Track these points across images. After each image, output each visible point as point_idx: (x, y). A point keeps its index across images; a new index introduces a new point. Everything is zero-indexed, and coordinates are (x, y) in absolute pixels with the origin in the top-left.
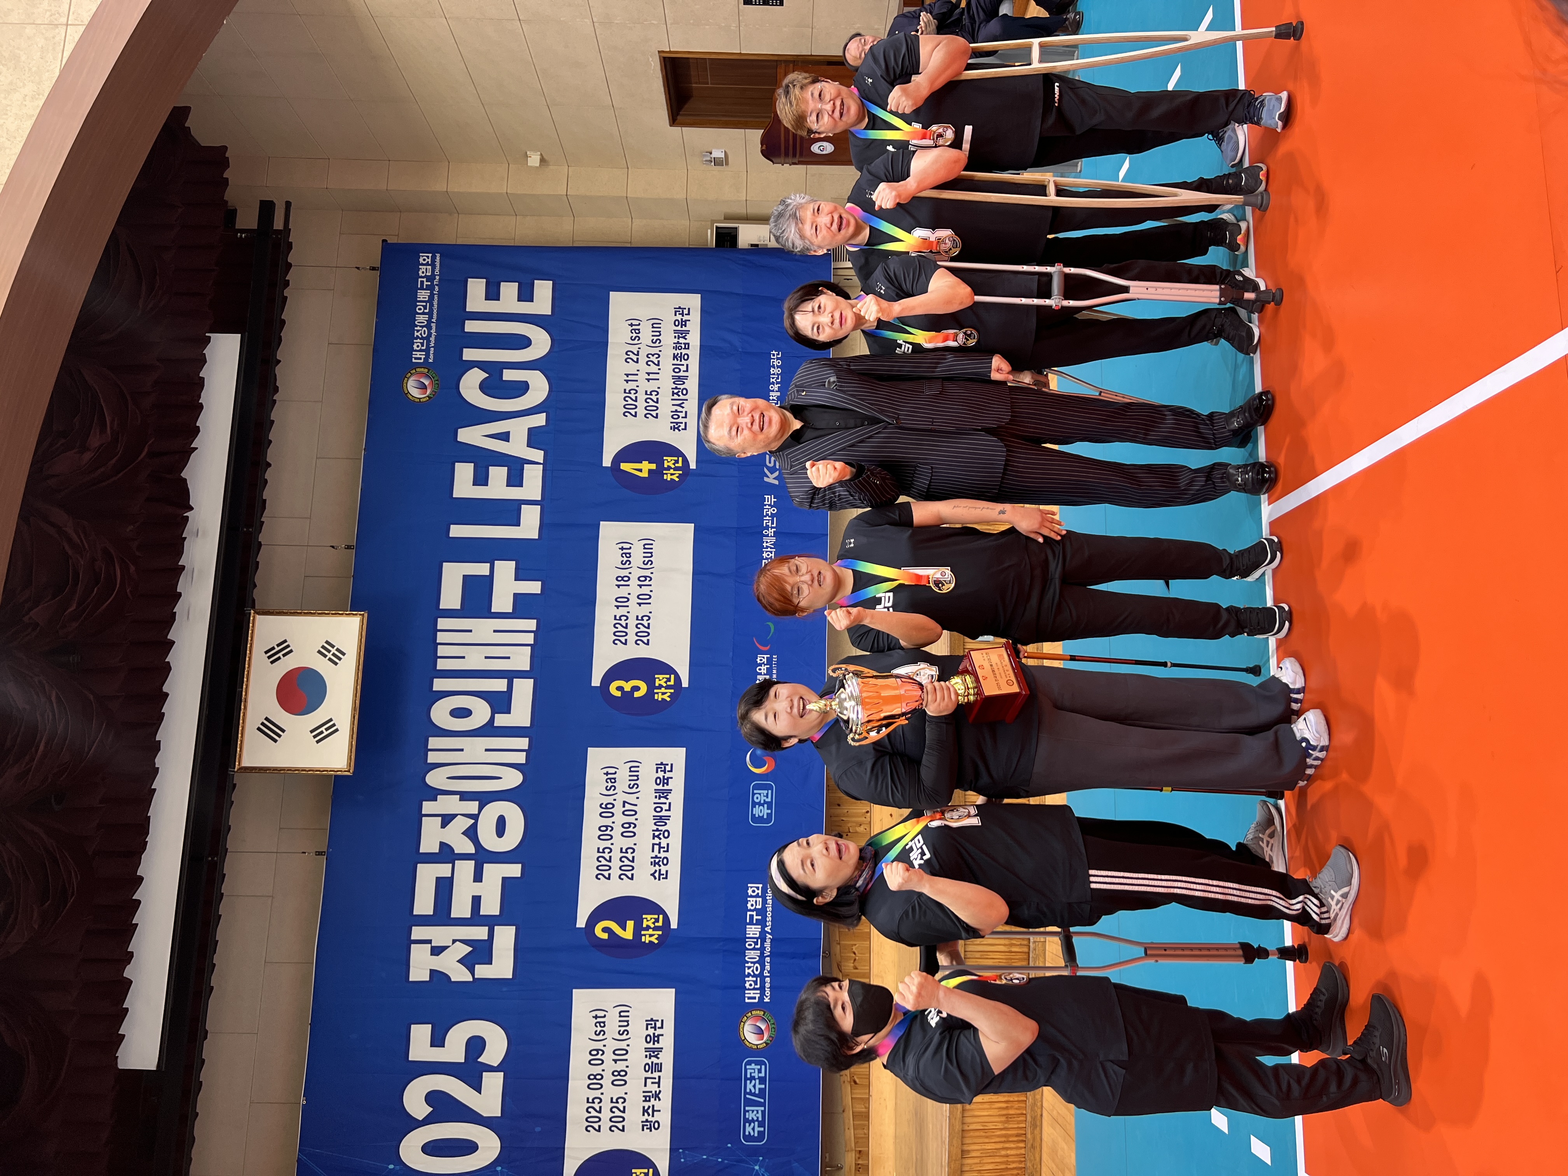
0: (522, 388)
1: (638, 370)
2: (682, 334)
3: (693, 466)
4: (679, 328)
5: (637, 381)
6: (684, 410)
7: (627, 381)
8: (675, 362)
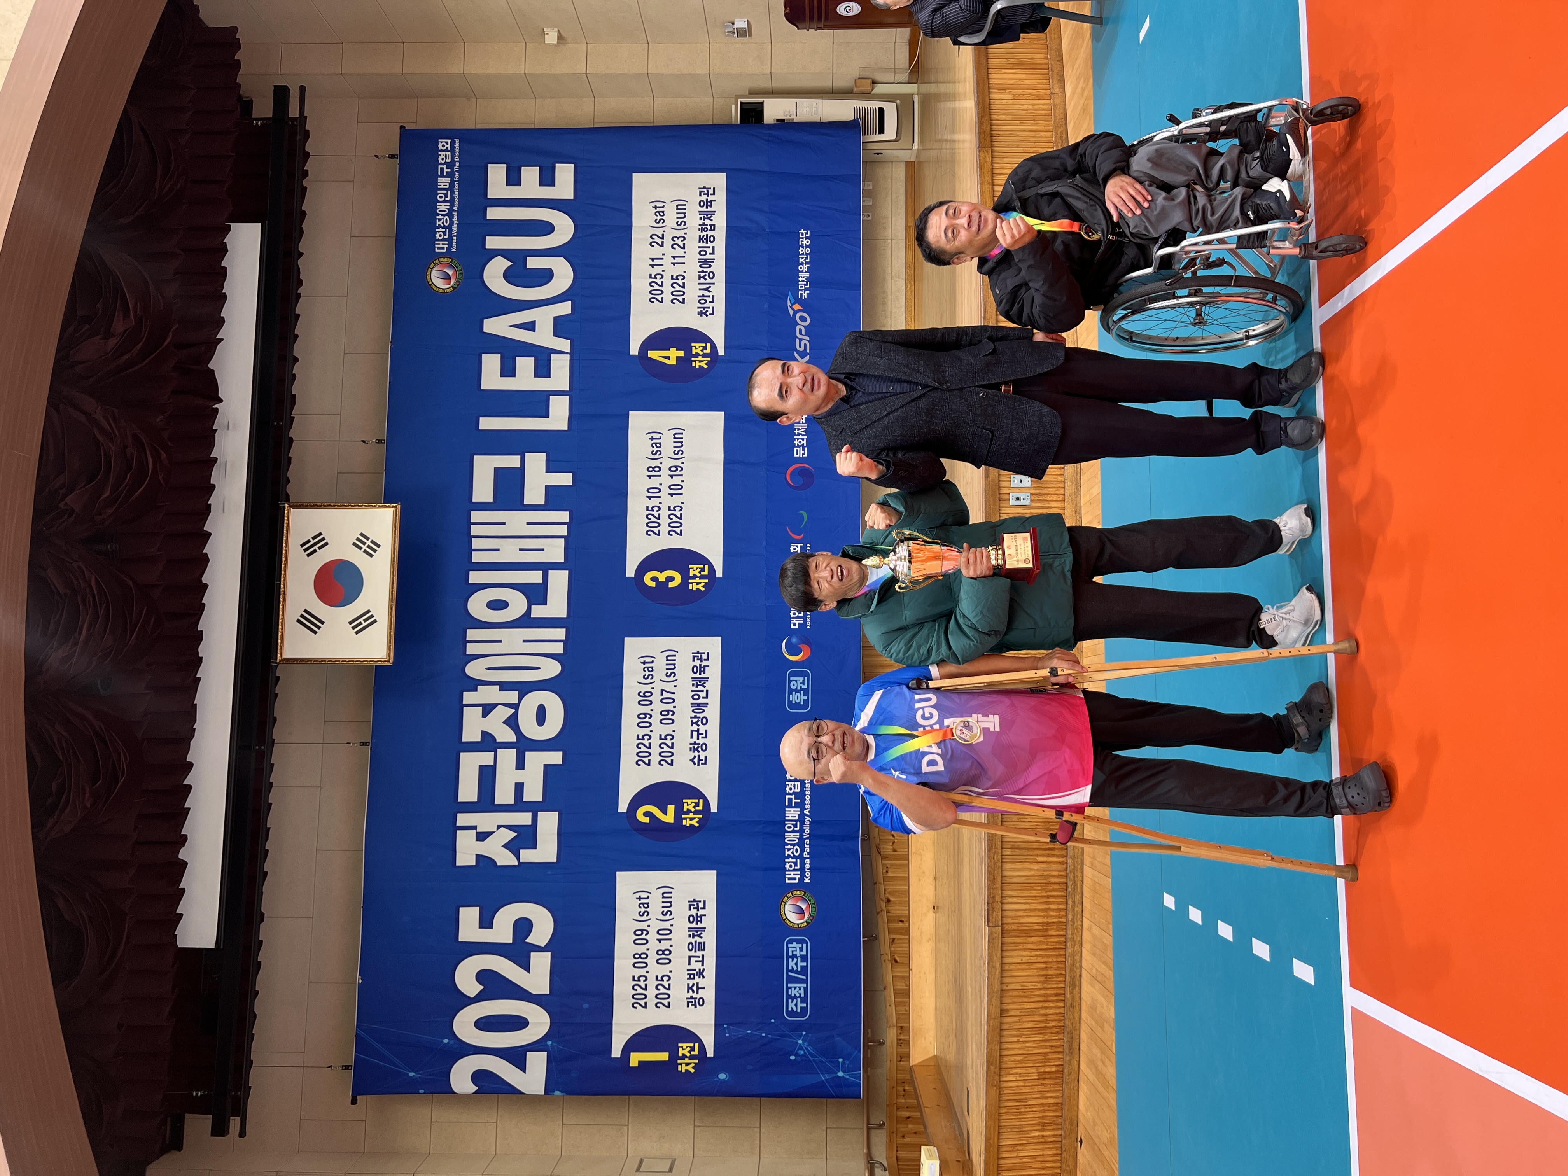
0: (546, 276)
1: (663, 254)
2: (707, 215)
3: (721, 352)
4: (704, 209)
5: (662, 265)
6: (711, 294)
7: (652, 266)
8: (701, 244)
